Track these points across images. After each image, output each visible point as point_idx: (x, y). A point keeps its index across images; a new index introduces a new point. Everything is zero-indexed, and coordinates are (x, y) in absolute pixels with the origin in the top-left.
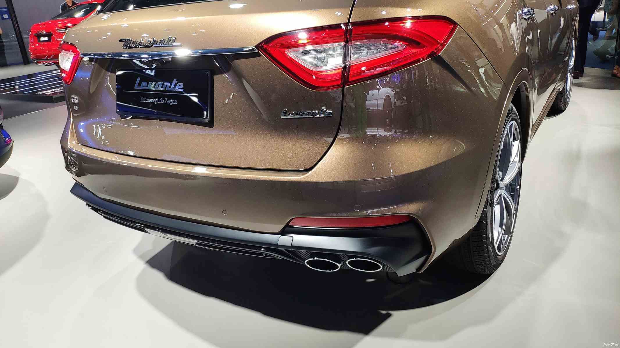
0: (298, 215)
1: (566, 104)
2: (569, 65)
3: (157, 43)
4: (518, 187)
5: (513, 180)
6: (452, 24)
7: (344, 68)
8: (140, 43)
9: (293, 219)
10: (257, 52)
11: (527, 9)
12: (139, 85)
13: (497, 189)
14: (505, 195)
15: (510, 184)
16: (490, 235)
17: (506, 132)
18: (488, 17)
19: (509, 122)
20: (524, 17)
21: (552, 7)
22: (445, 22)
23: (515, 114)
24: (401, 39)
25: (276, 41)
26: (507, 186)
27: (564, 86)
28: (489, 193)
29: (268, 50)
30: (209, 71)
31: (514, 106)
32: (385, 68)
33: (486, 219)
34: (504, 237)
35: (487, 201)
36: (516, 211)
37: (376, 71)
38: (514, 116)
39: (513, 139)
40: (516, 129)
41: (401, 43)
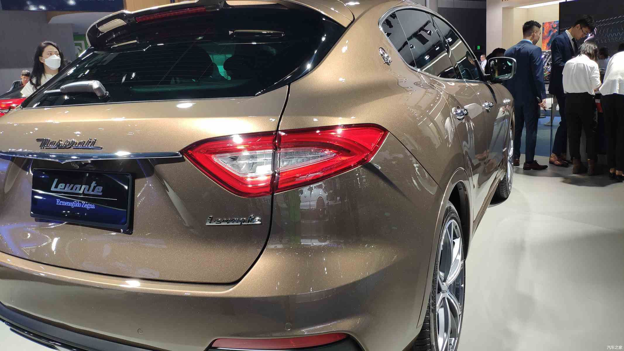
0: (221, 336)
1: (508, 192)
2: (508, 155)
3: (76, 144)
4: (463, 286)
5: (457, 280)
6: (382, 131)
7: (273, 176)
8: (59, 144)
9: (215, 340)
10: (181, 157)
11: (461, 110)
12: (56, 187)
13: (439, 292)
14: (449, 296)
15: (454, 283)
16: (434, 344)
17: (445, 231)
18: (423, 118)
19: (447, 222)
20: (458, 117)
21: (487, 104)
22: (375, 130)
23: (454, 212)
24: (331, 147)
25: (203, 146)
26: (450, 287)
27: (505, 176)
28: (431, 299)
29: (193, 155)
30: (130, 175)
31: (452, 204)
32: (318, 173)
33: (429, 327)
34: (451, 340)
35: (429, 307)
36: (462, 311)
37: (308, 176)
38: (453, 214)
39: (454, 236)
40: (456, 227)
41: (331, 152)
